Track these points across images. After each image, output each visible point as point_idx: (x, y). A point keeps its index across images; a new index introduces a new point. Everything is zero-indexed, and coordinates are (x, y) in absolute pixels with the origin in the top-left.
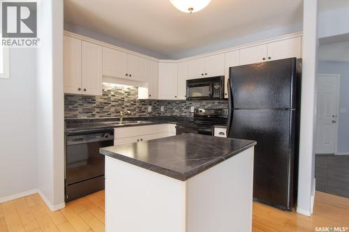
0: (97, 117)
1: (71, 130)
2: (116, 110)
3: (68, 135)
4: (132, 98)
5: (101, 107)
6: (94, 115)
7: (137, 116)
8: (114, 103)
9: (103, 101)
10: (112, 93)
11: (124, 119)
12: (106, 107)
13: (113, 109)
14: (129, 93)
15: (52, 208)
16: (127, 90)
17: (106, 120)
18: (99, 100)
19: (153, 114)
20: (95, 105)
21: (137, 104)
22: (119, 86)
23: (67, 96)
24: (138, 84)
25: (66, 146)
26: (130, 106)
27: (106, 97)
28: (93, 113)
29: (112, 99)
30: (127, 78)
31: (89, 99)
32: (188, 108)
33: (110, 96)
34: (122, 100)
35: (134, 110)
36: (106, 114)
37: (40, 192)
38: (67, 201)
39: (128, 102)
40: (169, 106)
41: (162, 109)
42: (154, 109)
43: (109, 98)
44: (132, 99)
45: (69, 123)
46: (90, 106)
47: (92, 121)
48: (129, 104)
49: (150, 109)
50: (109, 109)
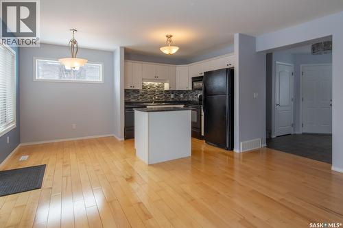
1: (127, 106)
3: (126, 108)
4: (160, 89)
5: (142, 95)
6: (138, 100)
7: (164, 100)
8: (149, 93)
9: (143, 92)
10: (149, 87)
11: (155, 102)
12: (145, 95)
13: (149, 96)
14: (158, 87)
15: (119, 139)
16: (157, 85)
17: (145, 102)
18: (141, 92)
19: (175, 99)
20: (139, 94)
21: (164, 93)
22: (152, 83)
23: (125, 90)
24: (164, 81)
25: (125, 113)
26: (159, 95)
27: (145, 90)
28: (138, 98)
29: (149, 90)
30: (156, 79)
31: (136, 91)
32: (197, 95)
33: (147, 89)
34: (154, 91)
35: (162, 97)
36: (145, 99)
37: (115, 136)
38: (125, 139)
39: (158, 92)
40: (187, 94)
41: (182, 96)
42: (175, 96)
45: (126, 103)
46: (136, 95)
47: (138, 102)
49: (172, 96)
50: (147, 96)
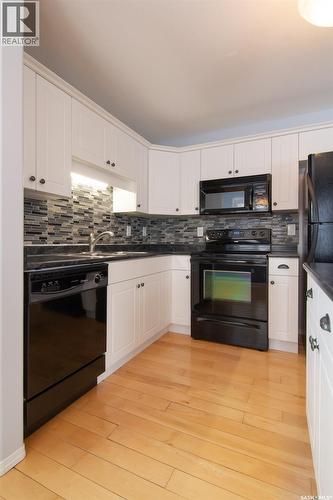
0: (49, 244)
2: (80, 231)
4: (104, 209)
5: (56, 222)
6: (43, 239)
7: (111, 243)
8: (77, 218)
9: (58, 210)
10: (75, 197)
11: (97, 248)
12: (65, 224)
13: (75, 229)
14: (99, 201)
16: (97, 195)
17: (67, 249)
18: (52, 210)
19: (133, 240)
20: (46, 218)
21: (112, 221)
26: (102, 225)
27: (64, 204)
28: (44, 235)
29: (75, 208)
32: (192, 229)
33: (71, 202)
34: (90, 212)
36: (65, 237)
39: (99, 216)
40: (155, 228)
41: (144, 232)
42: (135, 231)
43: (69, 207)
44: (104, 212)
47: (42, 250)
48: (99, 221)
49: (129, 231)
50: (70, 227)
